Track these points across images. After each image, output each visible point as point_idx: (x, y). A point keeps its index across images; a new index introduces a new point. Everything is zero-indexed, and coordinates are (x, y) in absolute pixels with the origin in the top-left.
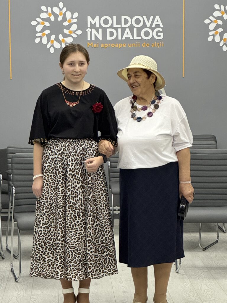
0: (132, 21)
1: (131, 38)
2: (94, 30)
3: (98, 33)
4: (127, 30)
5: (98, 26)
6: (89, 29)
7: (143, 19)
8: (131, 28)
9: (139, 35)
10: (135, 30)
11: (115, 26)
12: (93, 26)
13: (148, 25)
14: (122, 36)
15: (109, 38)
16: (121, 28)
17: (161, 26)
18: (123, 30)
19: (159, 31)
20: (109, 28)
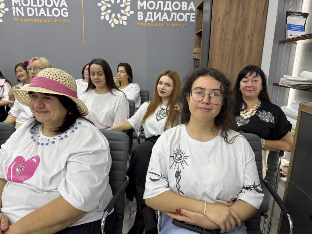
0: (44, 3)
2: (17, 8)
3: (21, 10)
4: (42, 9)
5: (20, 5)
6: (14, 8)
7: (53, 1)
8: (45, 7)
9: (50, 13)
10: (48, 9)
11: (33, 5)
12: (16, 5)
15: (29, 15)
16: (37, 7)
17: (67, 6)
18: (39, 9)
19: (64, 11)
20: (28, 7)
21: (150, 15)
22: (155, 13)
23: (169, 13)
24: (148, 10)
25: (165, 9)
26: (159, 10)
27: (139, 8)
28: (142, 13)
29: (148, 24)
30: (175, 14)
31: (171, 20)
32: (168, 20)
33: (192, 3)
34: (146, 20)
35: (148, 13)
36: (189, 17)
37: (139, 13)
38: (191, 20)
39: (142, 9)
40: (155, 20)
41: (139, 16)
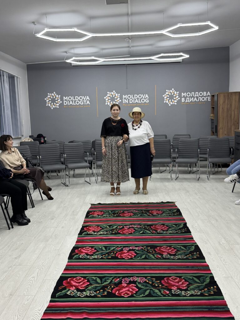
0: (138, 96)
1: (138, 102)
2: (125, 100)
3: (127, 100)
4: (137, 100)
5: (126, 98)
6: (123, 100)
7: (142, 96)
8: (138, 99)
9: (140, 101)
10: (139, 99)
11: (132, 98)
12: (125, 98)
13: (144, 97)
14: (135, 102)
15: (130, 102)
17: (148, 98)
18: (135, 99)
19: (147, 100)
20: (131, 99)
21: (188, 99)
22: (190, 98)
23: (197, 98)
24: (187, 97)
25: (196, 96)
26: (193, 96)
27: (182, 96)
28: (184, 99)
29: (187, 103)
30: (200, 98)
31: (198, 101)
32: (197, 101)
33: (209, 92)
34: (186, 101)
35: (187, 98)
36: (207, 99)
37: (182, 98)
38: (209, 100)
39: (184, 97)
40: (191, 100)
41: (182, 100)
